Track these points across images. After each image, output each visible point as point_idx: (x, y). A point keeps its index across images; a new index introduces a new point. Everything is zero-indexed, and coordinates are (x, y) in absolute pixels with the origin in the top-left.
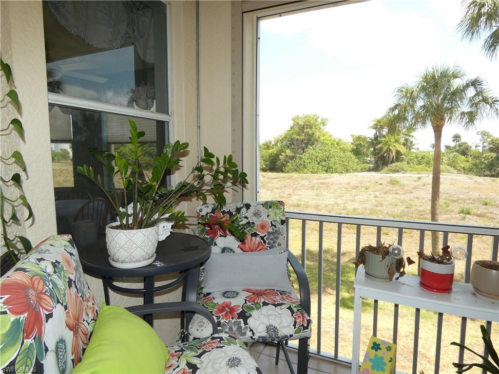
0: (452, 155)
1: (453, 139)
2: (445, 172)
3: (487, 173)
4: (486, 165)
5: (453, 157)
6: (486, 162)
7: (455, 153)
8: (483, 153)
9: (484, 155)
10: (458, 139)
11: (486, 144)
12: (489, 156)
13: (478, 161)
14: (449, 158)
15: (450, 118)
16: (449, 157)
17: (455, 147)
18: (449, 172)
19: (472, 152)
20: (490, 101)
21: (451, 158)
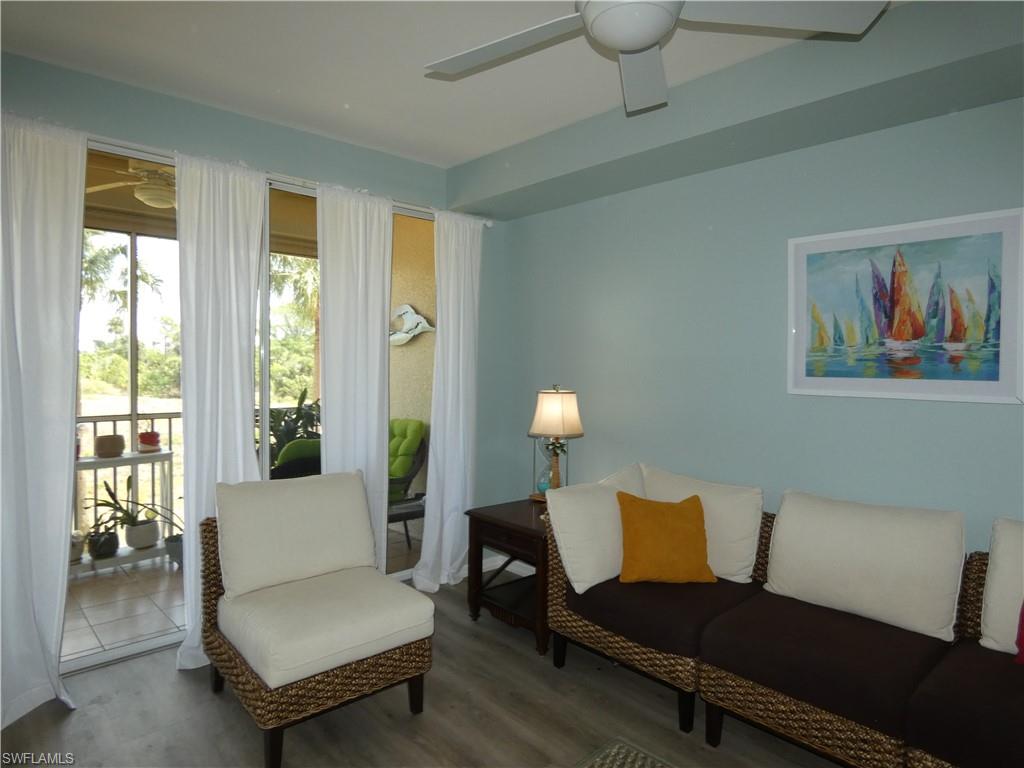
0: (108, 360)
1: (109, 327)
2: (95, 392)
3: (174, 391)
4: (171, 377)
5: (112, 364)
6: (171, 372)
7: (115, 356)
8: (166, 357)
9: (167, 361)
10: (119, 327)
11: (170, 340)
12: (175, 361)
13: (157, 371)
14: (104, 365)
15: (92, 296)
16: (102, 363)
17: (115, 343)
18: (103, 393)
19: (147, 355)
20: (151, 280)
21: (107, 367)
